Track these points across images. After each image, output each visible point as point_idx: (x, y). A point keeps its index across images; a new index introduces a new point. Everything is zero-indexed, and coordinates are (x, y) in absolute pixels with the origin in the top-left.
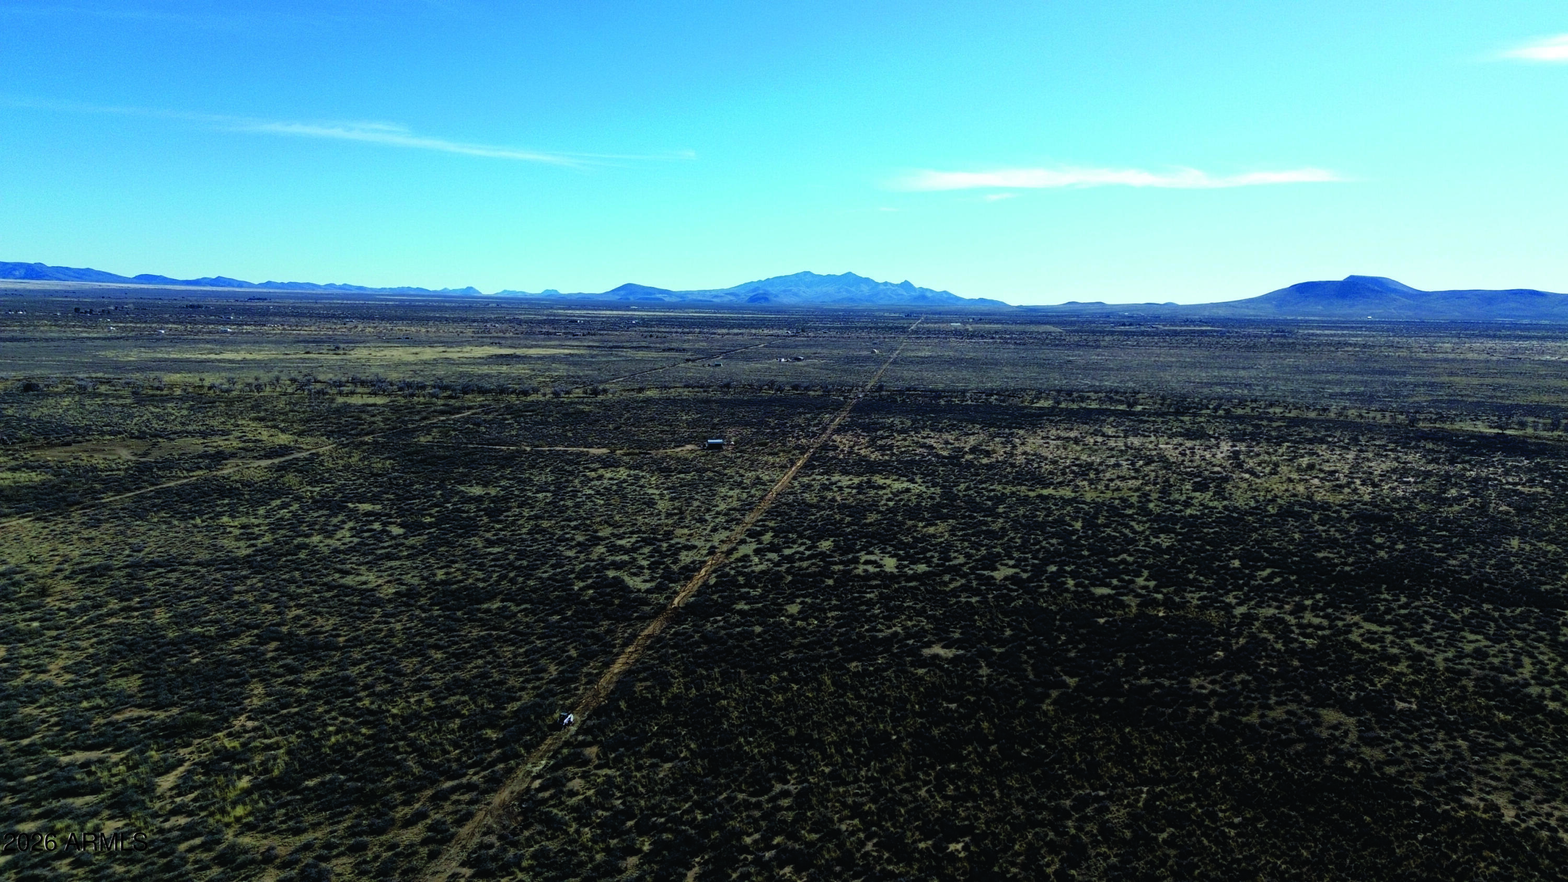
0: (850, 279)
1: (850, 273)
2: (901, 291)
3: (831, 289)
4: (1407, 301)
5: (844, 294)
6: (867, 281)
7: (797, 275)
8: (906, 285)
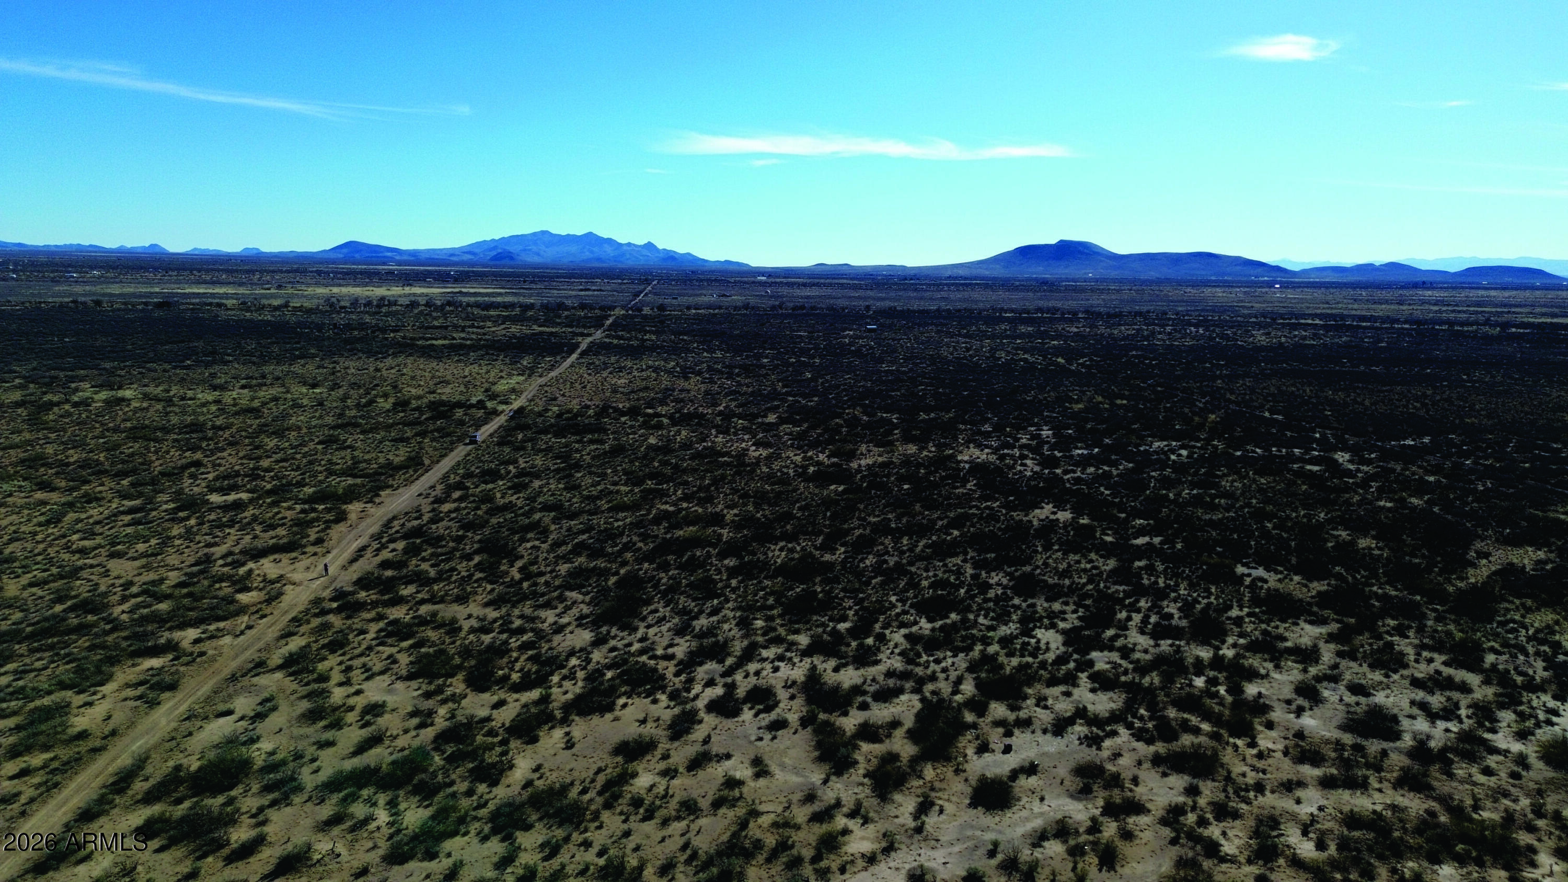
0: (590, 239)
1: (590, 233)
2: (645, 252)
3: (573, 249)
4: (1111, 263)
5: (587, 255)
6: (610, 241)
7: (534, 234)
8: (650, 246)
